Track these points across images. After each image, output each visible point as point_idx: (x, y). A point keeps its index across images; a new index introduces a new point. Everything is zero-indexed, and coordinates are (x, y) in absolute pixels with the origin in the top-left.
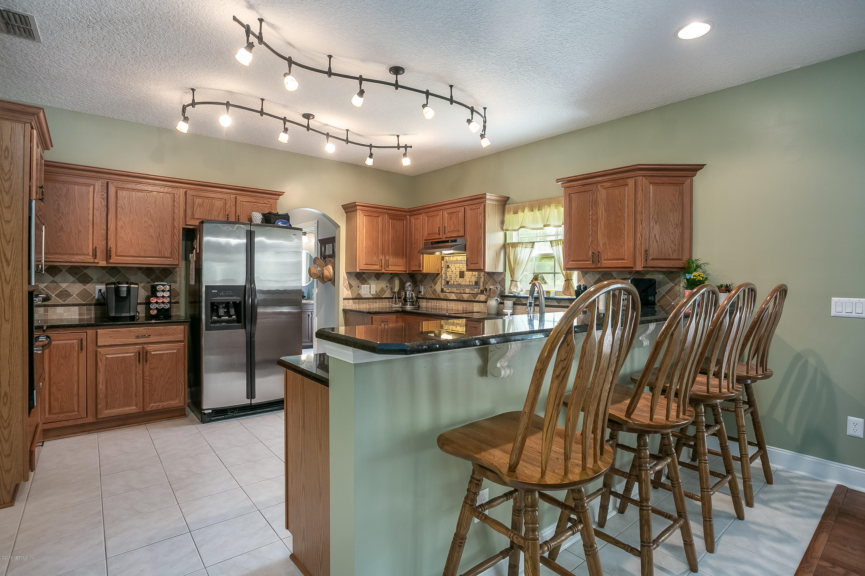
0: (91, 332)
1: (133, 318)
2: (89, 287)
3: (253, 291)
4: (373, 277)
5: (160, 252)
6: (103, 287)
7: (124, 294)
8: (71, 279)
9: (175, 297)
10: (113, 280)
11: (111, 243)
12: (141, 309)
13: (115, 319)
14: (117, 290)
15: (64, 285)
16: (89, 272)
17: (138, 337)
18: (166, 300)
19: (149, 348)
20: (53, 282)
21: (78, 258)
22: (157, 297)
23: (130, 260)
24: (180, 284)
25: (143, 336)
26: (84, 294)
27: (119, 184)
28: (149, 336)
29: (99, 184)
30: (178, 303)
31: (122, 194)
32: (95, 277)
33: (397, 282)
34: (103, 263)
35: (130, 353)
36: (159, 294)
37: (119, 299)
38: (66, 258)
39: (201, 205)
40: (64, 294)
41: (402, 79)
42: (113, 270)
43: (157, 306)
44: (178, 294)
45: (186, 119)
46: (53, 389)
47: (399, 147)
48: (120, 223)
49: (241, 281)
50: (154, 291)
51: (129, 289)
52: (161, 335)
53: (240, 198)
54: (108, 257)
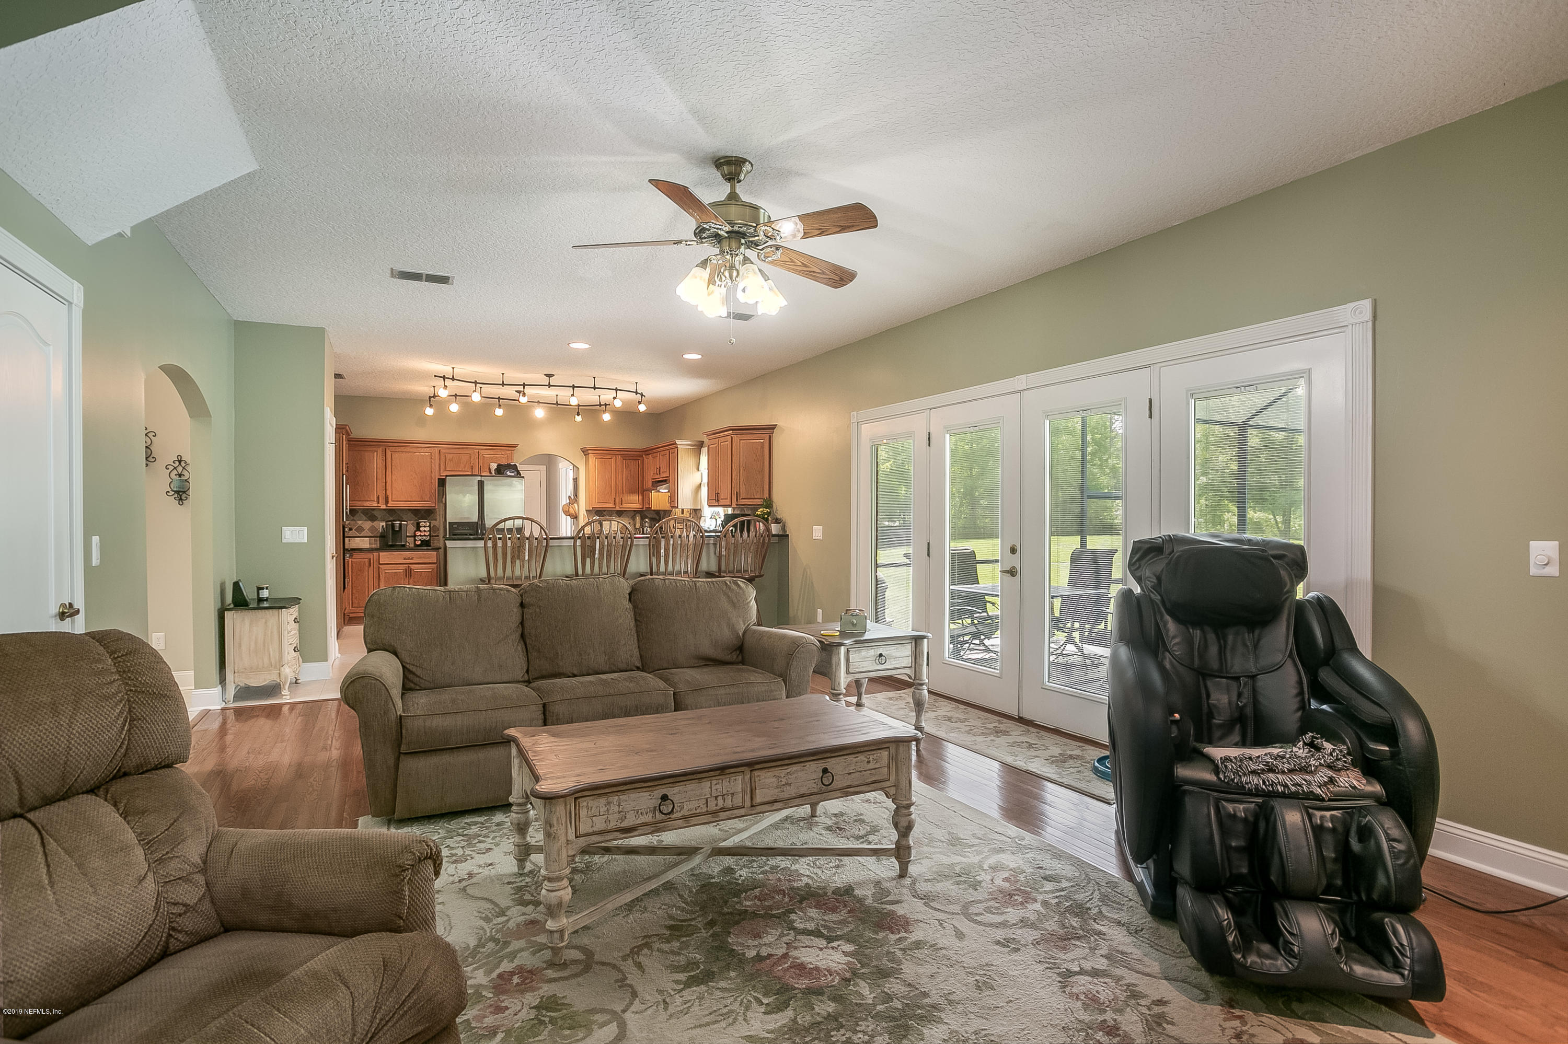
0: (375, 554)
1: (404, 546)
2: (375, 524)
3: (483, 525)
4: (615, 515)
5: (422, 497)
6: (384, 524)
7: (397, 529)
8: (365, 518)
9: (435, 532)
10: (392, 519)
11: (389, 493)
12: (410, 540)
13: (391, 546)
14: (393, 526)
15: (360, 522)
16: (375, 513)
17: (405, 559)
18: (427, 534)
19: (412, 566)
20: (353, 520)
21: (368, 504)
22: (421, 531)
23: (401, 504)
24: (440, 522)
25: (409, 558)
26: (373, 529)
27: (393, 449)
28: (412, 559)
29: (380, 450)
30: (438, 536)
31: (395, 456)
32: (379, 517)
33: (638, 519)
34: (384, 507)
35: (400, 569)
36: (422, 529)
37: (395, 532)
38: (360, 503)
39: (451, 460)
40: (360, 529)
41: (553, 381)
42: (391, 511)
43: (420, 538)
44: (438, 530)
45: (431, 406)
46: (354, 591)
47: (600, 405)
48: (394, 477)
49: (475, 518)
50: (418, 527)
51: (400, 525)
52: (421, 558)
53: (482, 452)
54: (387, 502)
